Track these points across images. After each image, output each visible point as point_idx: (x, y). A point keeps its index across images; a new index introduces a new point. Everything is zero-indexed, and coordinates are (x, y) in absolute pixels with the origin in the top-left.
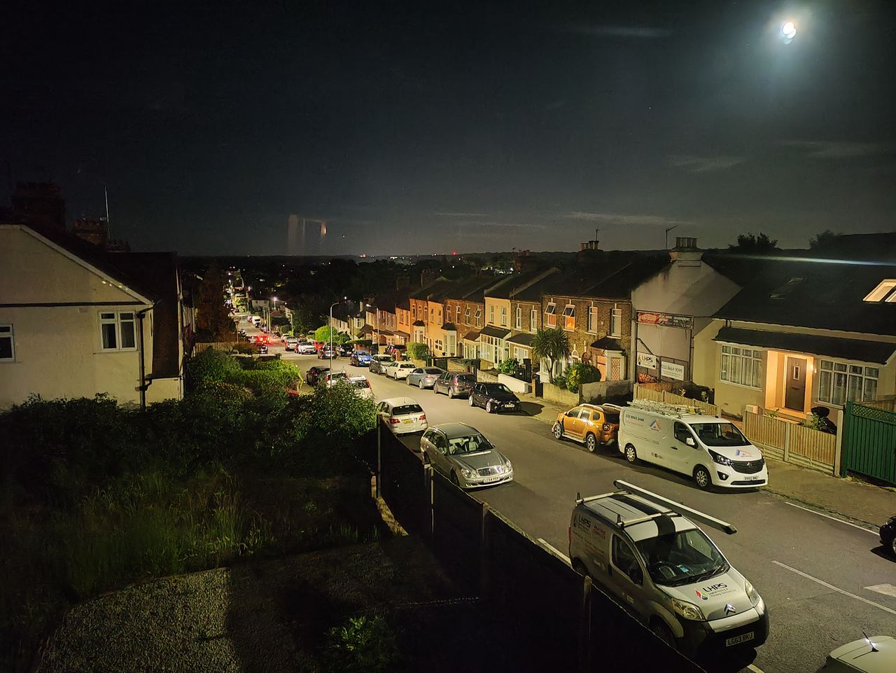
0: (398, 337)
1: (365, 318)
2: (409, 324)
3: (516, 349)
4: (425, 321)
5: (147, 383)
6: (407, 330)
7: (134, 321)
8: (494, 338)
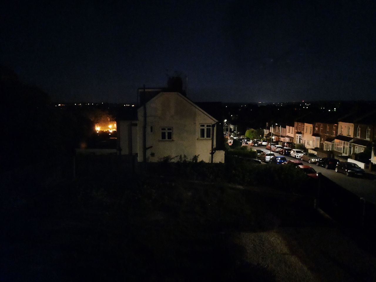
0: (287, 138)
1: (269, 129)
2: (293, 133)
3: (357, 147)
4: (302, 132)
5: (214, 151)
6: (292, 136)
7: (211, 128)
8: (343, 141)
